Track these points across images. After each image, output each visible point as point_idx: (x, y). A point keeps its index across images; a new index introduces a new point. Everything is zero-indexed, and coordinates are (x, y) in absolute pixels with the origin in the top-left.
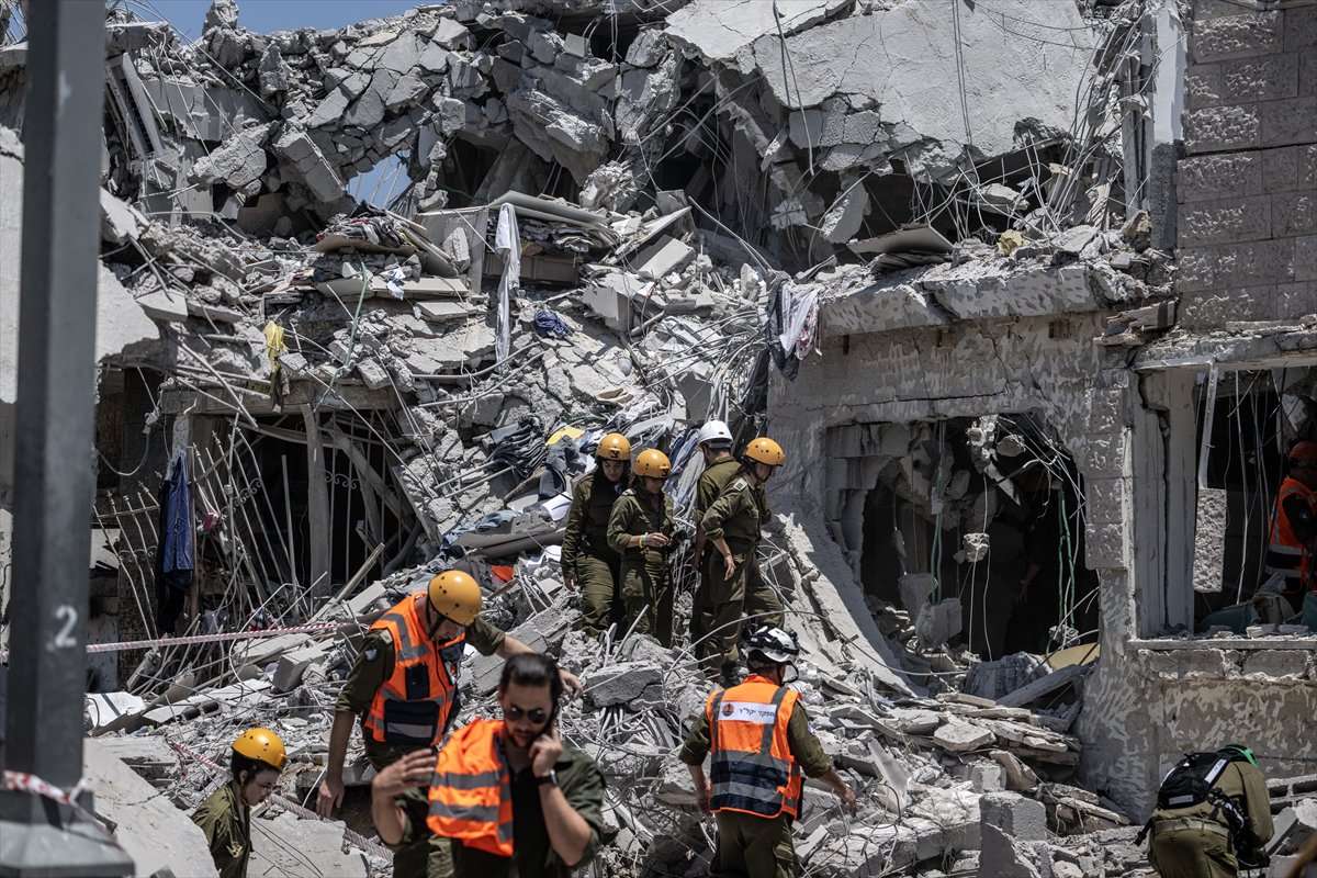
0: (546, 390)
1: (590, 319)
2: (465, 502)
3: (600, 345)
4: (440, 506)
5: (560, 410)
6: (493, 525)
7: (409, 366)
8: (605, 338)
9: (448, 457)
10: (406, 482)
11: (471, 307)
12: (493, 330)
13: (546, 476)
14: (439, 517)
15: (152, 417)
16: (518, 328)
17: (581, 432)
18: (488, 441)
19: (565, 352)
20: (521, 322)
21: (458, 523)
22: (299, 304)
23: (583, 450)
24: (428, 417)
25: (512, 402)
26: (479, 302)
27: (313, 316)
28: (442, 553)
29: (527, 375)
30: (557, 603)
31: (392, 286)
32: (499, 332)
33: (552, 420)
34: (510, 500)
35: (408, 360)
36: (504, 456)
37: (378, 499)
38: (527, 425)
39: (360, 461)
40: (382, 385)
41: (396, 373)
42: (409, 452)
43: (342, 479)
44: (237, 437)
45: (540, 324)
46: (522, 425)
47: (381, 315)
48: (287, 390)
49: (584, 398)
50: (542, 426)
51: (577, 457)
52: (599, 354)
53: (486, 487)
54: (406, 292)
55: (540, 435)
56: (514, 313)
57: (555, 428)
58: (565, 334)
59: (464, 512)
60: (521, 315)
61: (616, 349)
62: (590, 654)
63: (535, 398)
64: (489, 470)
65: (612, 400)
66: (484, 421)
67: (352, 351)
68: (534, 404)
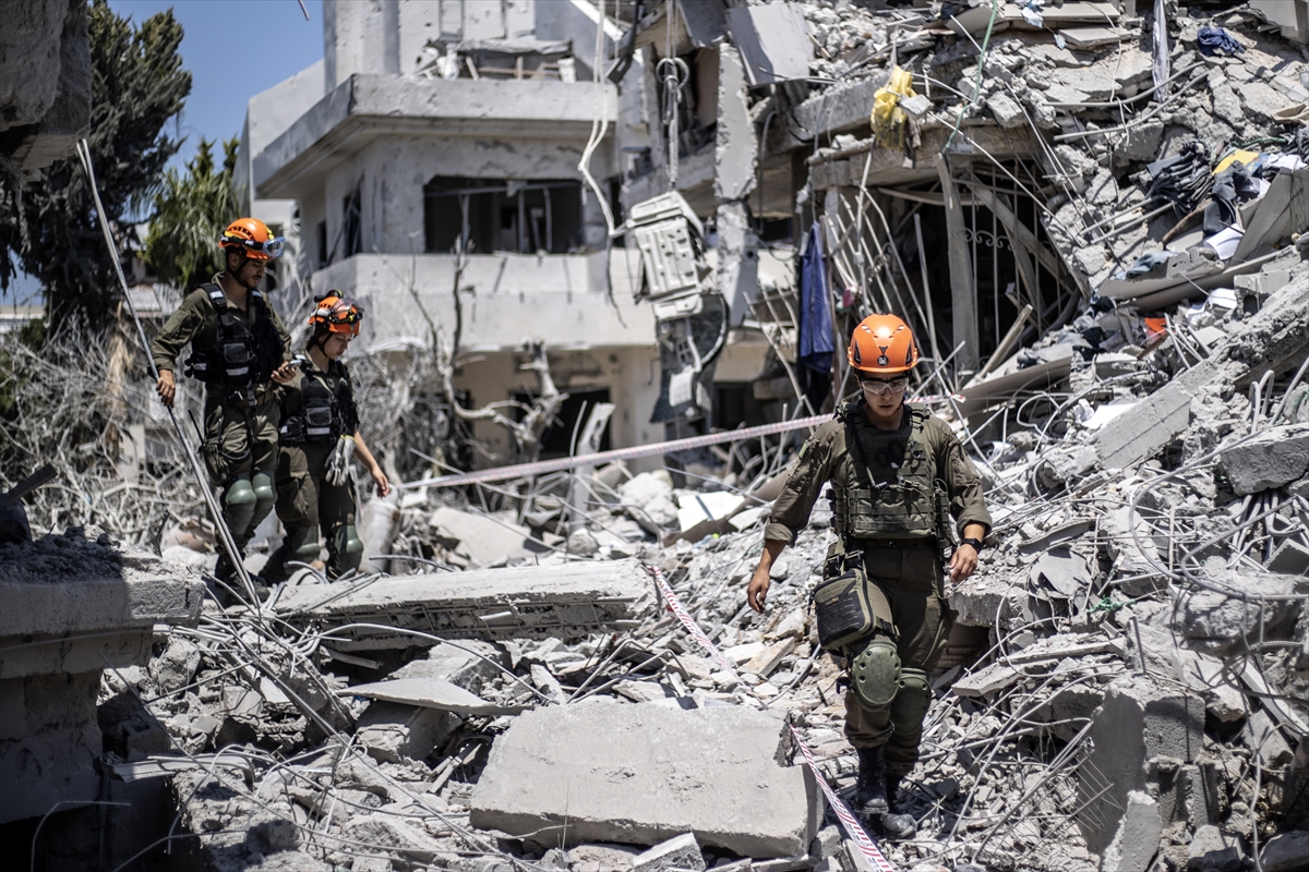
0: (1213, 114)
1: (1265, 34)
2: (1119, 248)
3: (1278, 60)
4: (1091, 256)
5: (1230, 134)
6: (1145, 269)
7: (1049, 99)
8: (1284, 53)
9: (1101, 200)
10: (1053, 232)
11: (1125, 32)
12: (1149, 54)
13: (1212, 208)
14: (1090, 268)
15: (803, 194)
16: (1179, 48)
17: (1255, 154)
18: (1145, 177)
19: (1235, 69)
20: (1183, 42)
21: (1112, 274)
22: (933, 48)
23: (1257, 174)
24: (1075, 155)
25: (1174, 131)
26: (1133, 26)
27: (944, 57)
28: (1090, 309)
29: (1191, 99)
30: (1214, 355)
31: (1028, 14)
32: (1156, 55)
33: (1220, 145)
34: (1170, 240)
35: (1048, 92)
36: (1163, 191)
37: (1032, 257)
38: (1190, 154)
39: (1006, 216)
40: (1018, 123)
41: (1033, 107)
42: (1056, 199)
43: (985, 237)
44: (866, 198)
45: (1205, 42)
46: (1183, 153)
47: (1017, 44)
48: (917, 141)
49: (1260, 119)
50: (1207, 153)
51: (1249, 183)
52: (1275, 69)
53: (1144, 230)
54: (1046, 20)
55: (1205, 163)
56: (1173, 35)
57: (1222, 155)
58: (1234, 51)
59: (1118, 261)
60: (1182, 36)
61: (1296, 64)
62: (1233, 416)
63: (1200, 123)
64: (1146, 209)
65: (1292, 118)
66: (1141, 156)
67: (982, 86)
68: (1200, 131)
